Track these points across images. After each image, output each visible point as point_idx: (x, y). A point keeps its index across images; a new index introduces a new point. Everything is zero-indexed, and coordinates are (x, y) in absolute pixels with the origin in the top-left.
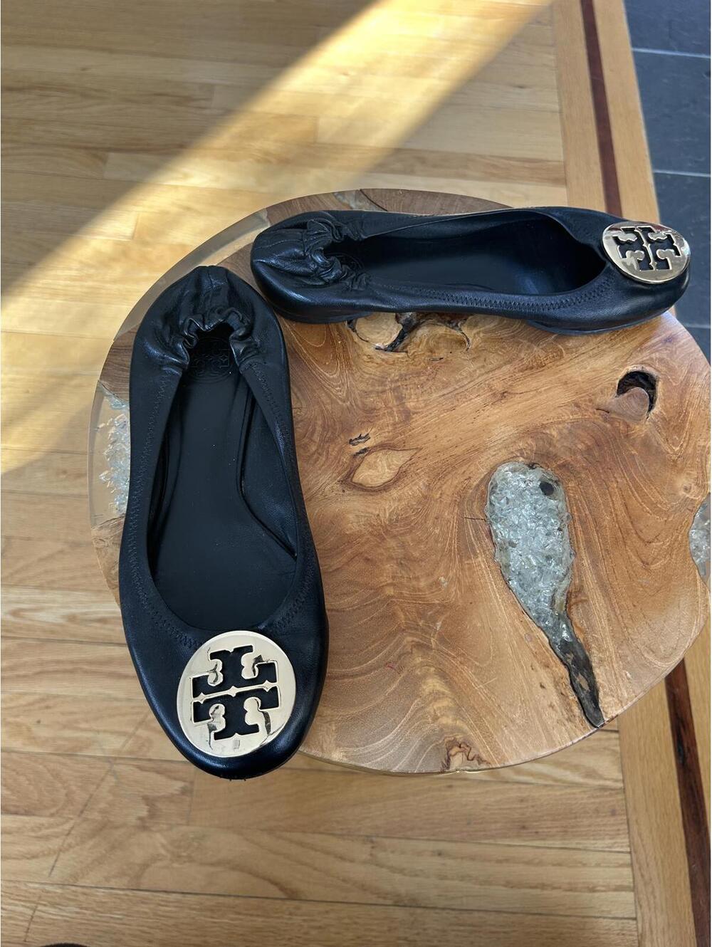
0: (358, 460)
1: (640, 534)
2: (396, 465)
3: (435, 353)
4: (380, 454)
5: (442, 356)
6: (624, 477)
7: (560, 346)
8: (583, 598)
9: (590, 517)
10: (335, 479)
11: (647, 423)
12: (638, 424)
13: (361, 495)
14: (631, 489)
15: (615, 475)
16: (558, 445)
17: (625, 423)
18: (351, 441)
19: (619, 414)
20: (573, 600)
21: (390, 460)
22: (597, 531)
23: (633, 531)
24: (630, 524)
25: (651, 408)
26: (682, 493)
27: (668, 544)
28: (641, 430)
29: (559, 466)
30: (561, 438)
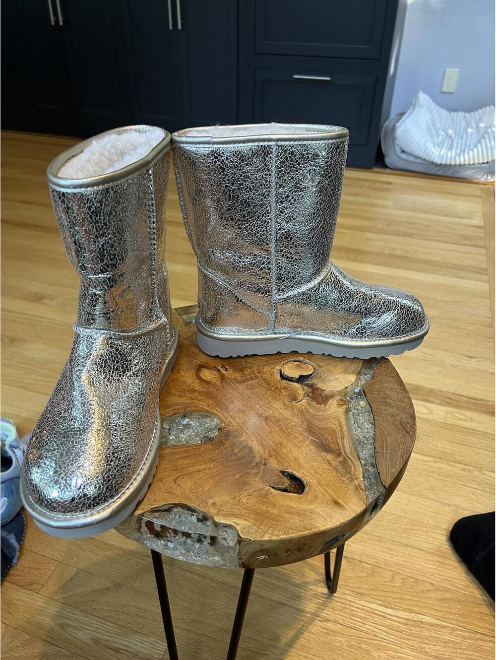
0: (213, 369)
1: (181, 478)
2: (212, 381)
3: (284, 390)
4: (218, 375)
5: (283, 392)
6: (218, 471)
7: (308, 442)
9: (190, 454)
11: (261, 485)
12: (259, 479)
13: (194, 371)
14: (211, 474)
15: (219, 467)
16: (235, 440)
17: (259, 473)
18: (224, 366)
19: (264, 470)
21: (215, 378)
22: (181, 457)
23: (182, 474)
24: (185, 472)
25: (273, 488)
26: (210, 501)
28: (255, 481)
30: (241, 442)
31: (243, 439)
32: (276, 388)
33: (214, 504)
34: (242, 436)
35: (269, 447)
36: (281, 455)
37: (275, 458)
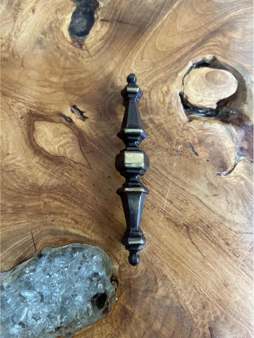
0: (57, 118)
2: (65, 153)
3: (200, 146)
4: (71, 135)
5: (200, 153)
10: (32, 107)
13: (23, 133)
18: (75, 107)
21: (68, 145)
29: (124, 307)
30: (159, 300)
31: (161, 292)
32: (185, 145)
34: (157, 285)
35: (211, 299)
36: (233, 310)
37: (226, 319)
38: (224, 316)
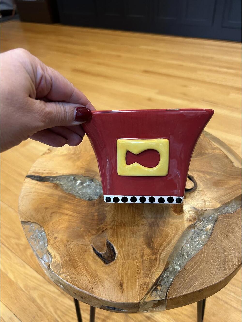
1: (56, 213)
6: (76, 220)
7: (142, 233)
8: (54, 188)
9: (73, 202)
11: (89, 243)
12: (91, 239)
14: (71, 220)
15: (79, 218)
17: (95, 235)
19: (99, 235)
20: (55, 185)
23: (58, 211)
24: (61, 211)
25: (94, 249)
27: (46, 219)
28: (88, 238)
29: (94, 204)
30: (103, 210)
31: (106, 209)
33: (56, 238)
34: (108, 206)
35: (116, 223)
36: (118, 231)
37: (113, 231)
38: (114, 230)
